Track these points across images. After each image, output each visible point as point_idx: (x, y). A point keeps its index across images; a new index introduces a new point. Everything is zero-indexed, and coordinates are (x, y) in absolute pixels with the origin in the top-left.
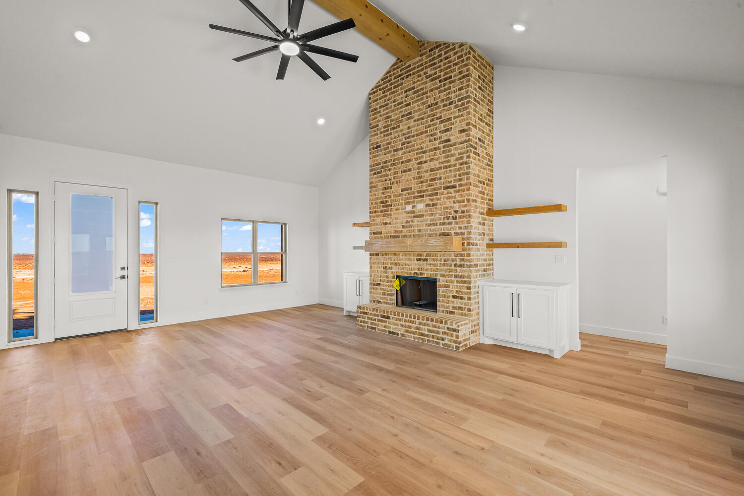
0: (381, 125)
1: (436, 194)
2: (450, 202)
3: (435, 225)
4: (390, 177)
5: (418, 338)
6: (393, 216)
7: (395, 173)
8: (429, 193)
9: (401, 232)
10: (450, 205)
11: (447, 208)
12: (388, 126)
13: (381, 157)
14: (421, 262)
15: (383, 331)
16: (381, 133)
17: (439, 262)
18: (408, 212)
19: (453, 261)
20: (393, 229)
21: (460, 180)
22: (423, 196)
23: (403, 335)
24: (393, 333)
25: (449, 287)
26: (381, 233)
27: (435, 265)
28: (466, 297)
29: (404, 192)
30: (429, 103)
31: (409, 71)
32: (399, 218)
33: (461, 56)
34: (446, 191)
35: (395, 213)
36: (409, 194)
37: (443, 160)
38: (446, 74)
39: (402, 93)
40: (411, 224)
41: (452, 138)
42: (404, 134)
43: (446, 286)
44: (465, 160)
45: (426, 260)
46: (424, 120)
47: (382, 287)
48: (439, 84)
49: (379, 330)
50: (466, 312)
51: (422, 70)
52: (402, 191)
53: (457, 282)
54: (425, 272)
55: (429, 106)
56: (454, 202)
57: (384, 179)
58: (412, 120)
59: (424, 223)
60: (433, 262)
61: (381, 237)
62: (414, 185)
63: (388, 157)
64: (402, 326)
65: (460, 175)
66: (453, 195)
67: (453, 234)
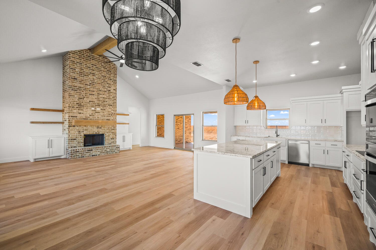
0: (77, 70)
1: (105, 106)
2: (110, 110)
3: (104, 116)
4: (83, 94)
5: (106, 154)
6: (84, 111)
7: (86, 93)
8: (102, 105)
9: (89, 117)
10: (110, 111)
11: (109, 111)
12: (82, 73)
13: (77, 84)
14: (99, 129)
15: (88, 156)
16: (77, 74)
17: (106, 129)
18: (93, 110)
19: (111, 128)
20: (84, 116)
21: (114, 104)
22: (100, 106)
23: (99, 155)
24: (94, 155)
25: (110, 136)
26: (77, 117)
27: (104, 130)
28: (115, 138)
29: (91, 102)
30: (103, 75)
31: (94, 58)
32: (87, 112)
33: (114, 68)
34: (109, 106)
35: (86, 110)
36: (93, 103)
37: (108, 96)
38: (109, 69)
39: (90, 64)
40: (94, 115)
41: (111, 90)
42: (91, 80)
43: (108, 136)
44: (115, 98)
45: (101, 128)
46: (101, 80)
47: (77, 140)
48: (107, 71)
49: (86, 156)
50: (115, 143)
51: (100, 62)
52: (89, 101)
53: (112, 134)
54: (100, 132)
55: (103, 76)
56: (112, 110)
57: (79, 94)
58: (95, 77)
59: (100, 115)
60: (104, 129)
61: (76, 119)
62: (96, 101)
63: (82, 86)
64: (98, 151)
65: (113, 102)
66: (111, 108)
67: (111, 120)
